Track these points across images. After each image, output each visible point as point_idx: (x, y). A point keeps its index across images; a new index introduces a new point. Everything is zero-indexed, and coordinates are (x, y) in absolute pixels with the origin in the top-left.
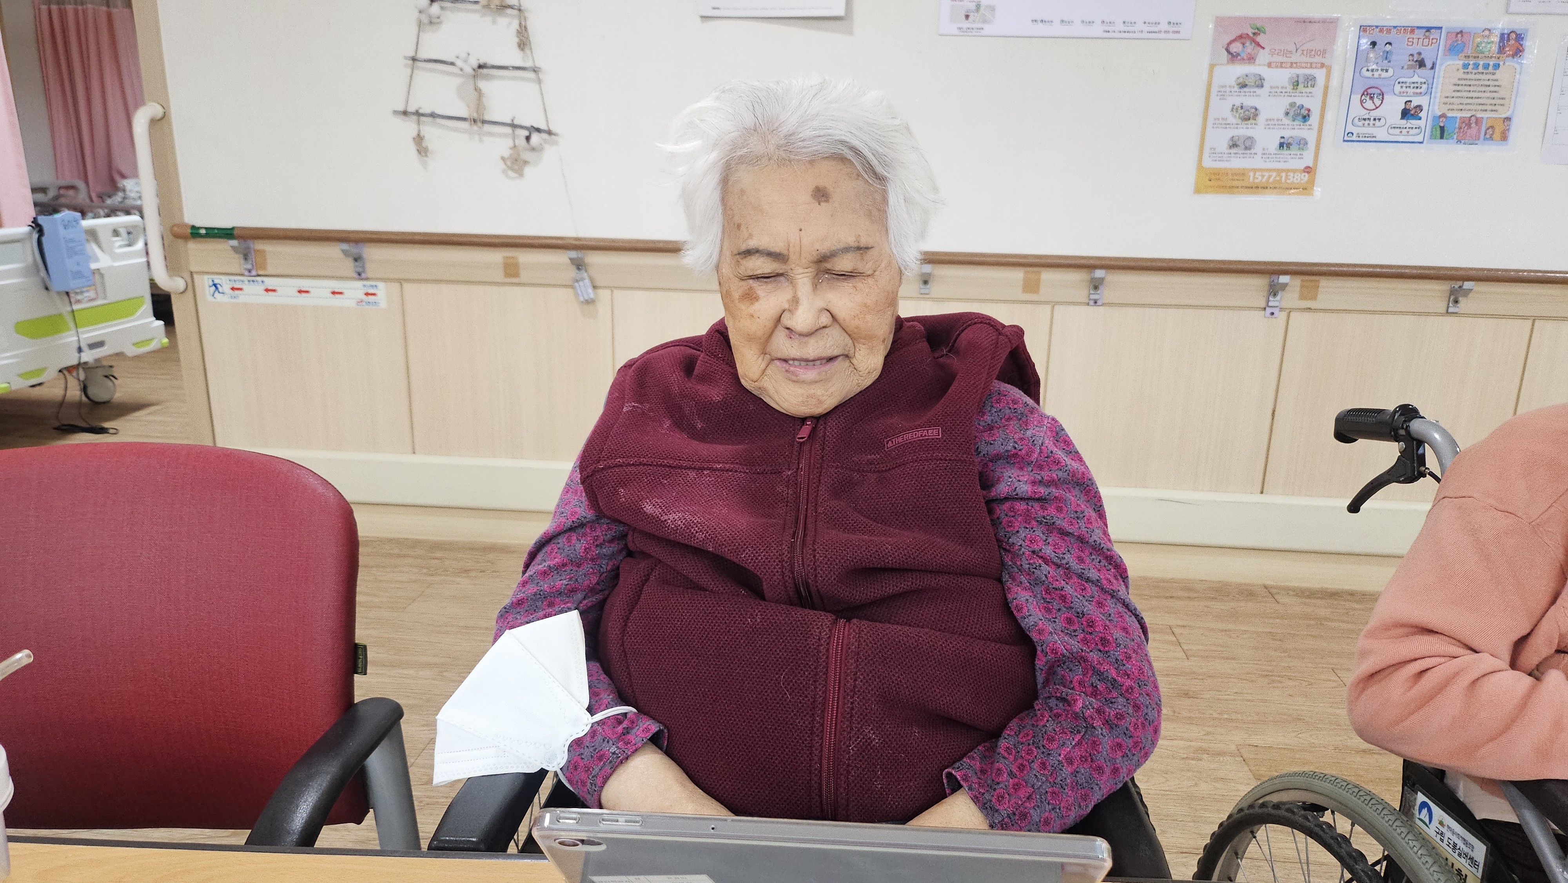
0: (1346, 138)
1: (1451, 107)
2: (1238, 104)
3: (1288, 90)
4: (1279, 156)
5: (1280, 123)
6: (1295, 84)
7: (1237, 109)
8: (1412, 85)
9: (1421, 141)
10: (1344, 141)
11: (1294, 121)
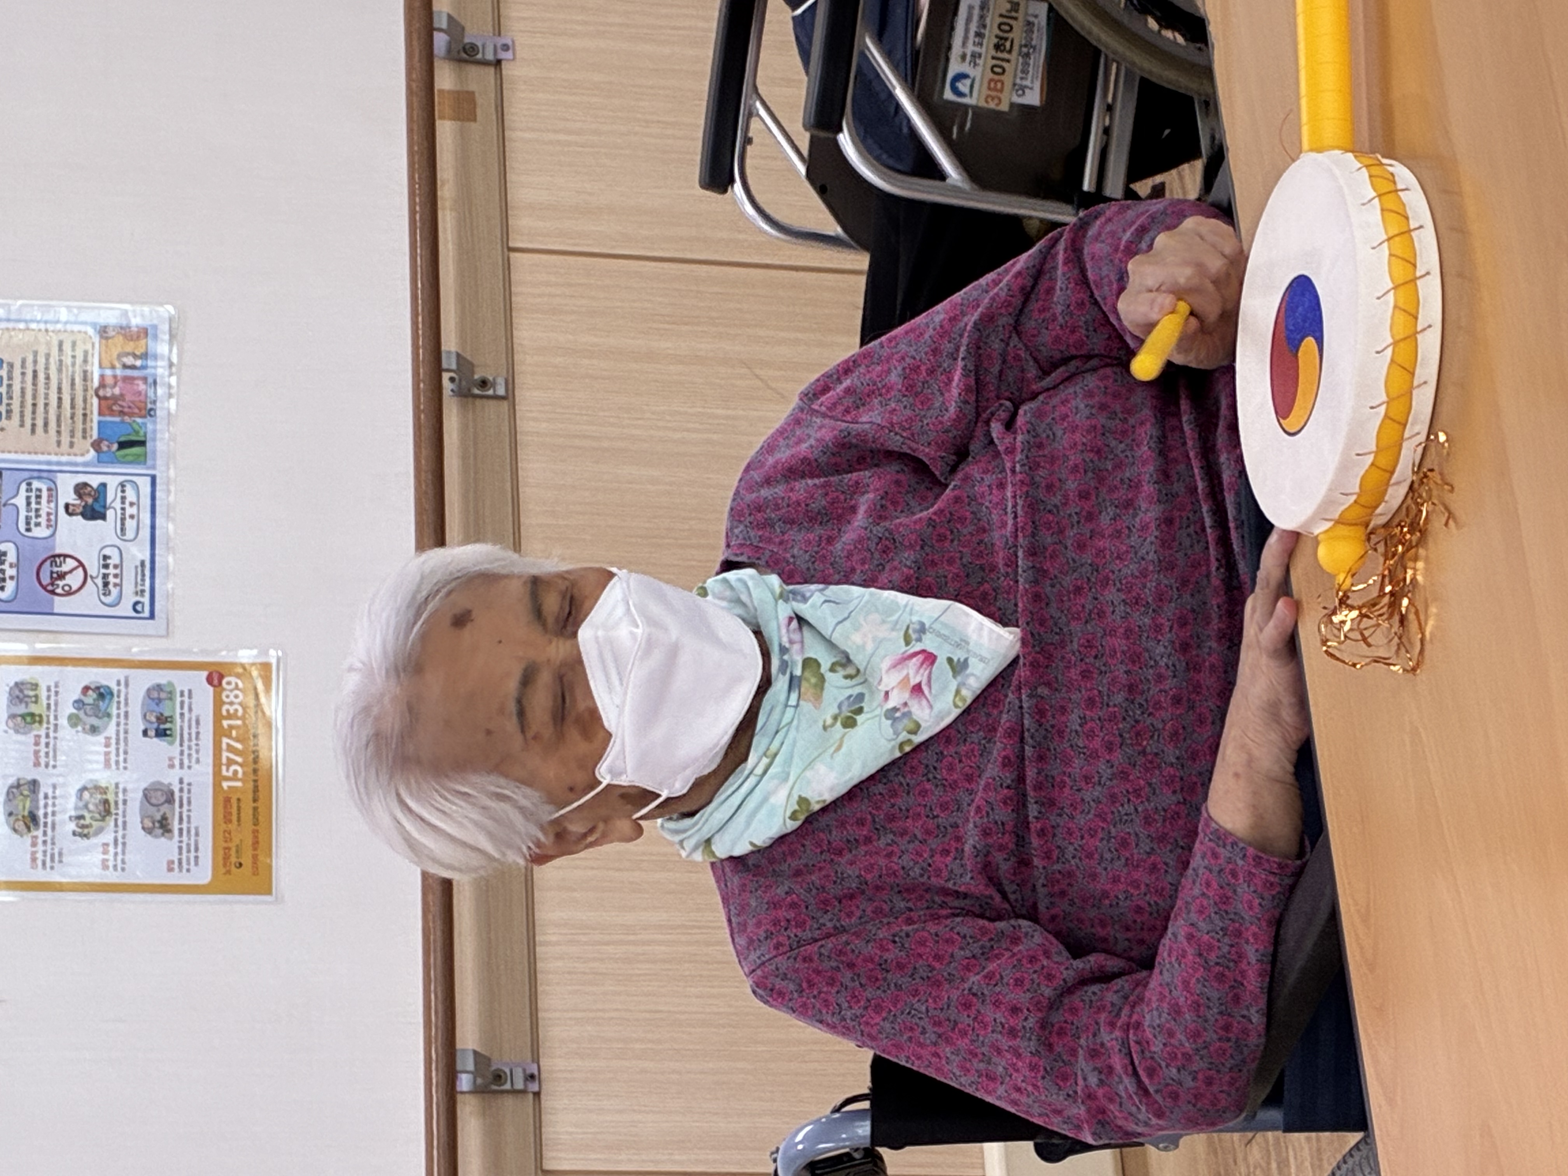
0: (147, 614)
1: (79, 434)
2: (72, 826)
3: (43, 732)
4: (186, 736)
5: (113, 741)
6: (28, 719)
7: (83, 827)
8: (34, 506)
9: (149, 479)
10: (152, 616)
11: (109, 715)
